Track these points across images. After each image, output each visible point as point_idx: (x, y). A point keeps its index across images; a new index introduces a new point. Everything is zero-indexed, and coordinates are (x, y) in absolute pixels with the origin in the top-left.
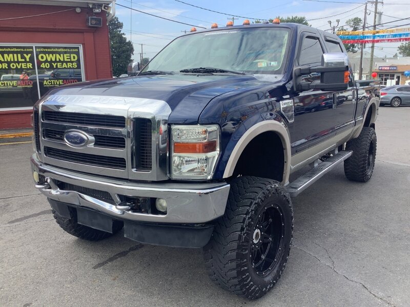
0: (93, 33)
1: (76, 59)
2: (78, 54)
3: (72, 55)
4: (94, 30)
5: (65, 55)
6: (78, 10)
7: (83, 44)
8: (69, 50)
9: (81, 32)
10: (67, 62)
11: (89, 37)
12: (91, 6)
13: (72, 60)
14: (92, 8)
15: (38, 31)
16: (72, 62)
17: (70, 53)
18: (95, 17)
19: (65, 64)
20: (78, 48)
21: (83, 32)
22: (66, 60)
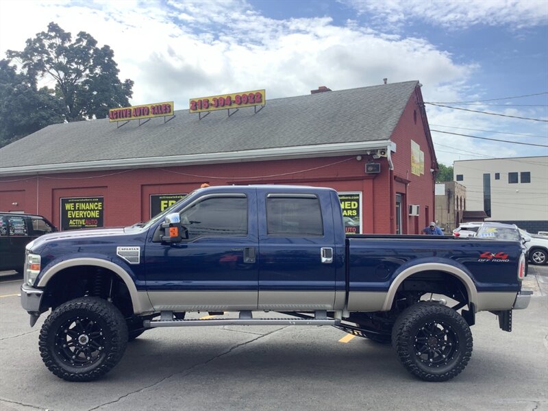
0: (373, 179)
1: (356, 206)
2: (358, 201)
3: (353, 203)
4: (374, 176)
5: (346, 203)
6: (359, 158)
7: (363, 191)
8: (350, 198)
9: (361, 179)
10: (347, 210)
11: (368, 184)
12: (369, 153)
13: (353, 207)
14: (371, 155)
15: (323, 181)
16: (352, 209)
17: (351, 200)
18: (373, 163)
19: (345, 211)
20: (358, 195)
21: (363, 180)
22: (346, 207)
